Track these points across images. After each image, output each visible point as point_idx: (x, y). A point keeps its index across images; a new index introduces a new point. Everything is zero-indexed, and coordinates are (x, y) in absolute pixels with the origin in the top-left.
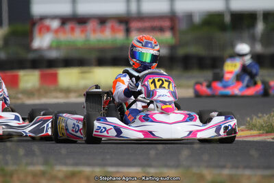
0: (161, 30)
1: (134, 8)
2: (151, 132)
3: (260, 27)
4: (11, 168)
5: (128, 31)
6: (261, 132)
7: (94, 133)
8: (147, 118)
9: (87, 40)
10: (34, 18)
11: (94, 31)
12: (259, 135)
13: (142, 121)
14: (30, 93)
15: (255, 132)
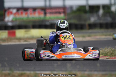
1: (48, 4)
3: (101, 12)
5: (45, 14)
9: (28, 17)
10: (6, 8)
11: (31, 14)
14: (4, 40)
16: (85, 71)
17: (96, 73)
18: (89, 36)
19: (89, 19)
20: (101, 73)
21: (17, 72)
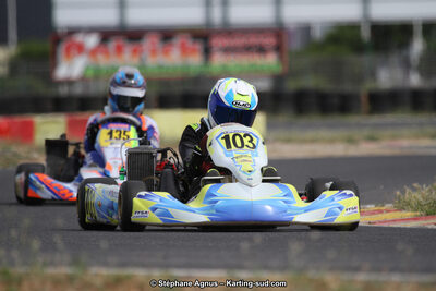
0: (261, 50)
1: (217, 15)
3: (418, 46)
4: (19, 270)
5: (207, 52)
6: (418, 213)
10: (59, 31)
11: (154, 52)
12: (415, 219)
15: (408, 214)
16: (357, 269)
17: (396, 278)
18: (372, 139)
19: (373, 75)
20: (415, 278)
21: (99, 273)
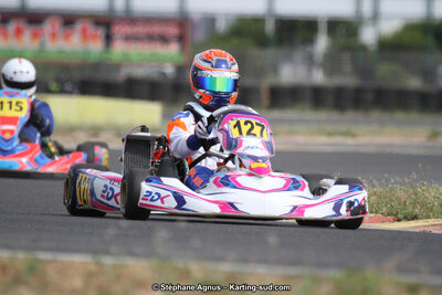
2: (232, 204)
3: (322, 43)
5: (109, 39)
7: (141, 201)
8: (226, 182)
13: (219, 186)
